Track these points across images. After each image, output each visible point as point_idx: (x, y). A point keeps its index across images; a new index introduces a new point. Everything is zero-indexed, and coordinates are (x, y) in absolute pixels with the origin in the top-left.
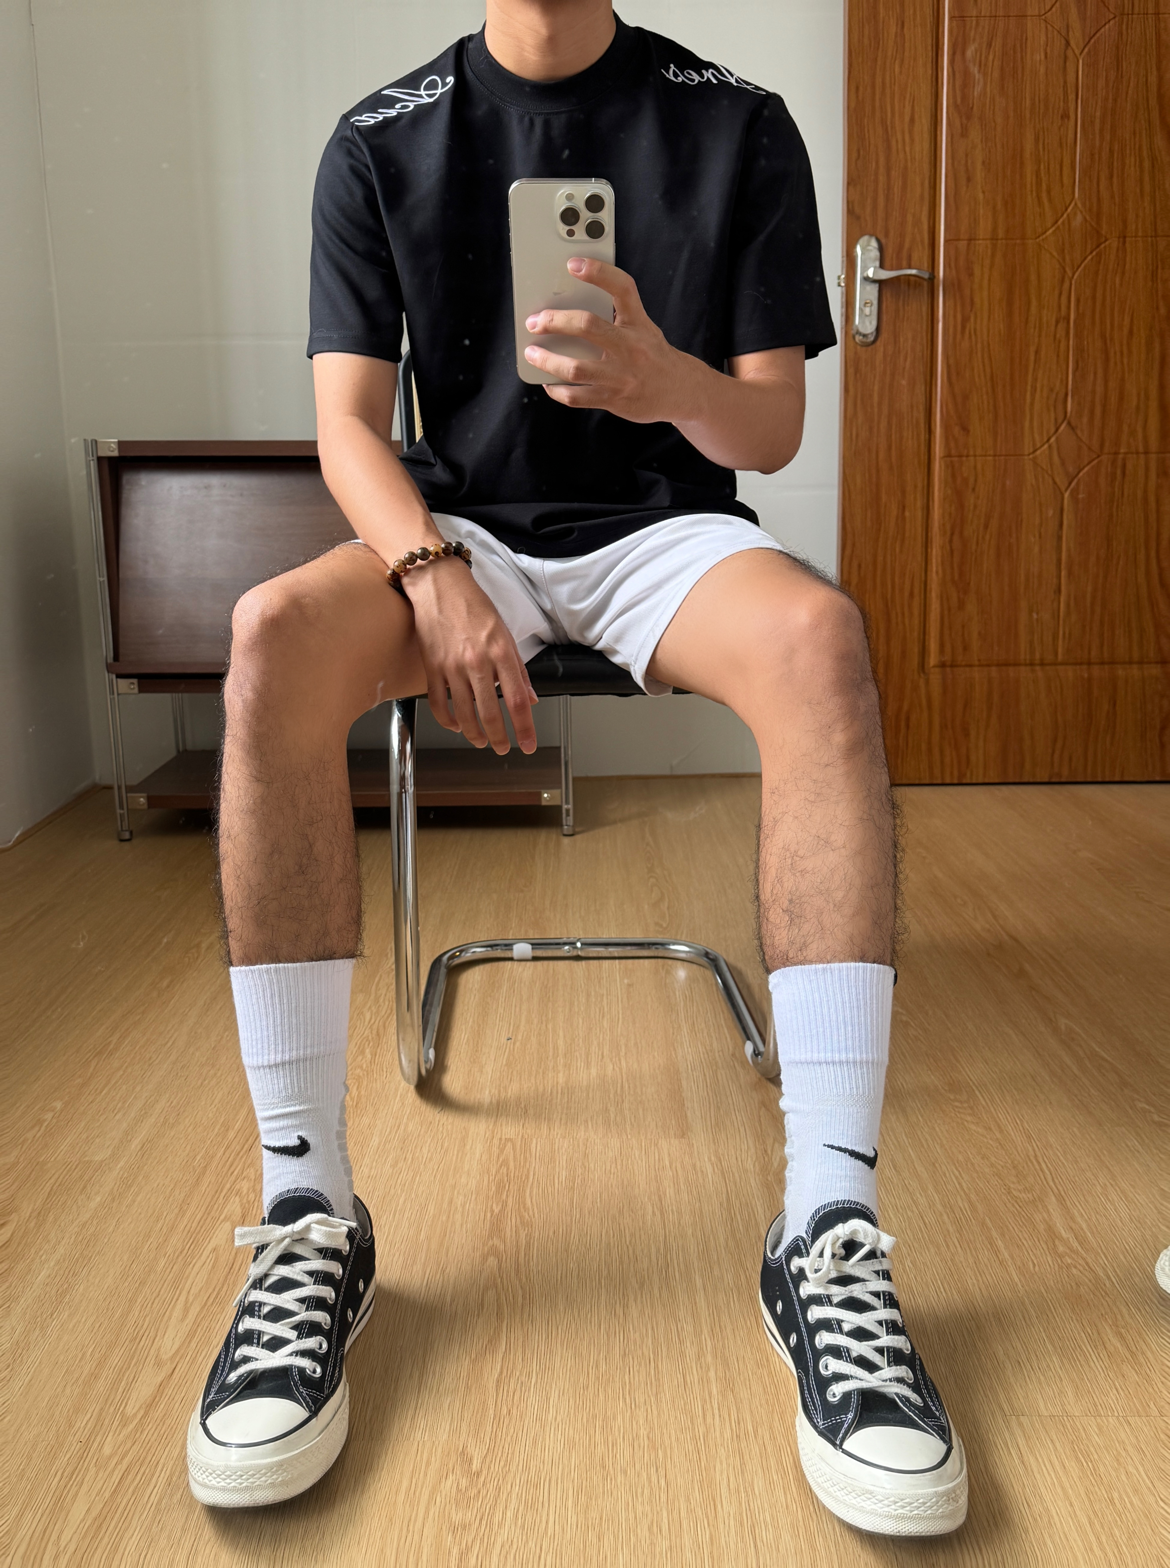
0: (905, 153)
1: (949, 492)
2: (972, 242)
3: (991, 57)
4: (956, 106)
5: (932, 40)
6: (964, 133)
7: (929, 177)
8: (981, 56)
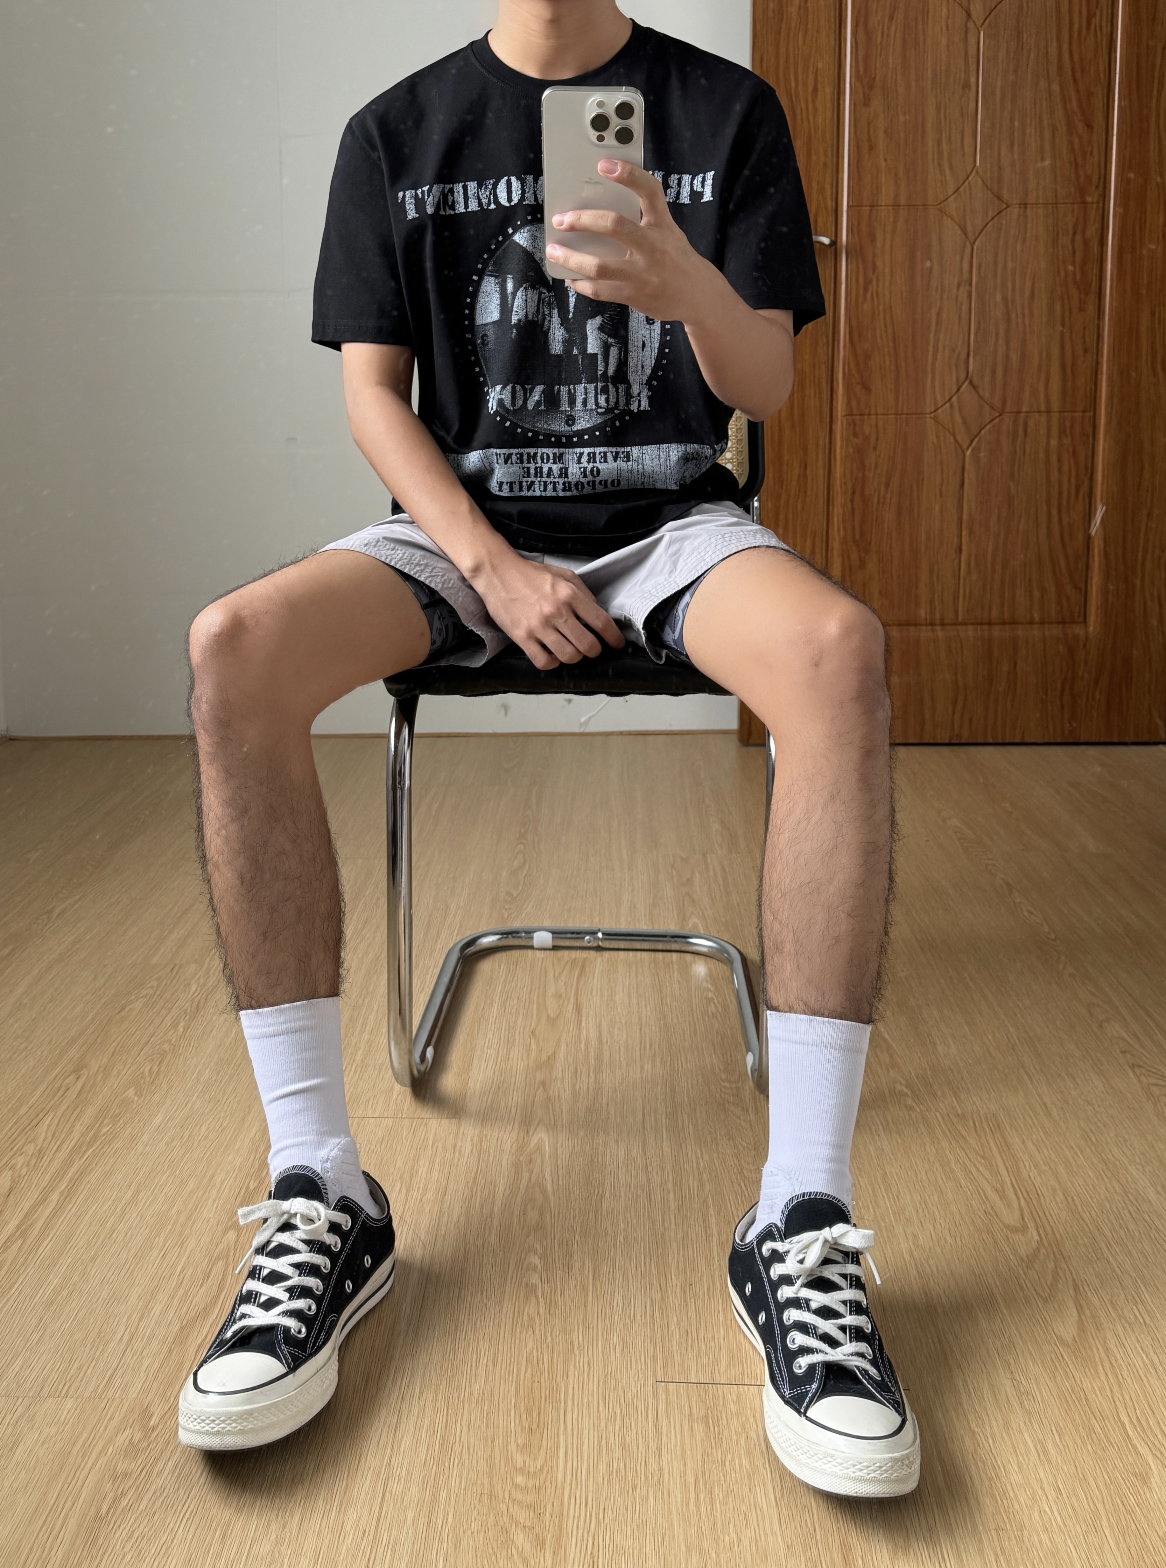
1: (851, 450)
2: (875, 208)
4: (859, 77)
5: (836, 12)
6: (867, 102)
7: (832, 146)
8: (883, 28)
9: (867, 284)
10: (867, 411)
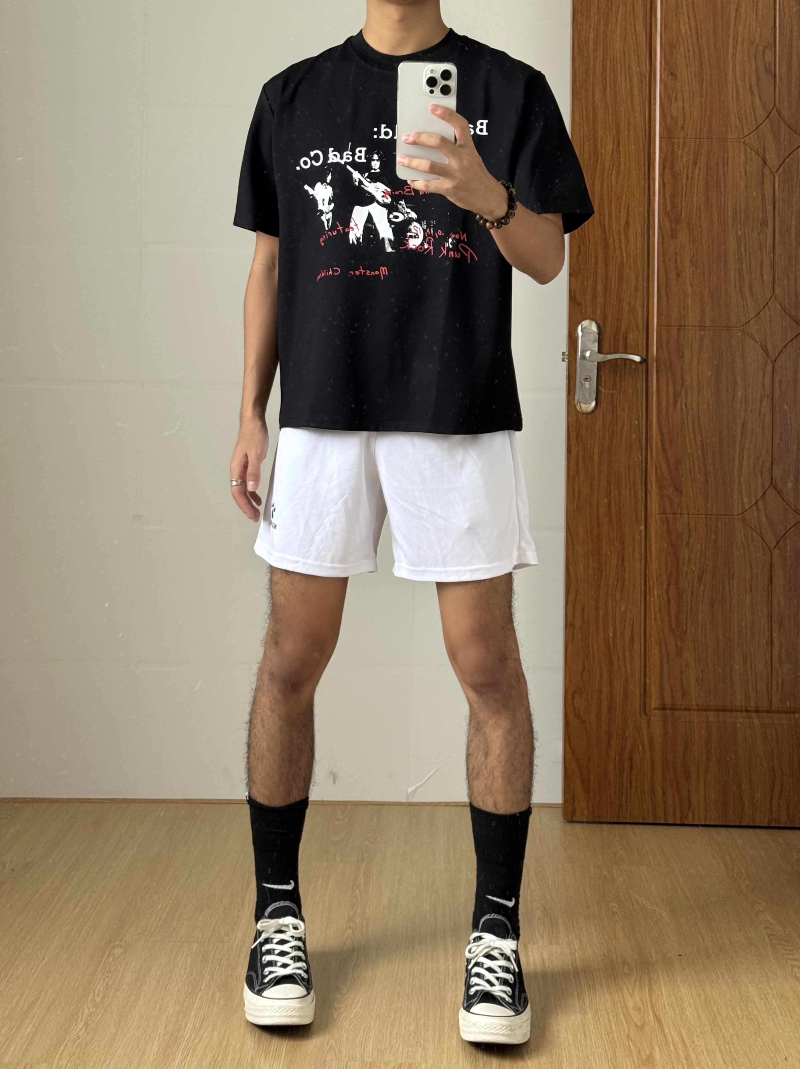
0: (621, 250)
1: (665, 546)
2: (683, 328)
3: (697, 171)
4: (666, 213)
5: (645, 156)
6: (674, 234)
7: (643, 271)
8: (688, 171)
9: (676, 395)
10: (679, 511)
